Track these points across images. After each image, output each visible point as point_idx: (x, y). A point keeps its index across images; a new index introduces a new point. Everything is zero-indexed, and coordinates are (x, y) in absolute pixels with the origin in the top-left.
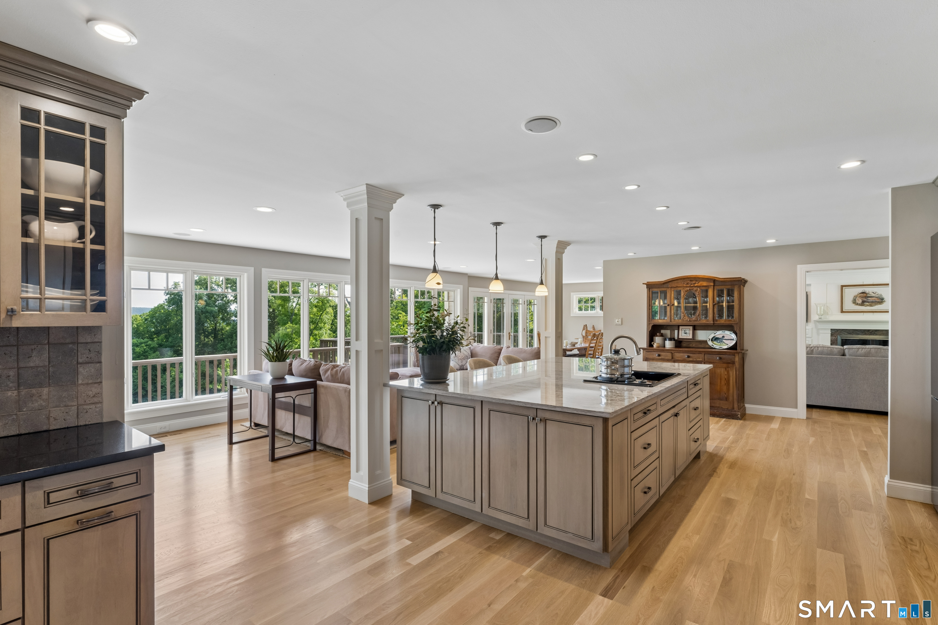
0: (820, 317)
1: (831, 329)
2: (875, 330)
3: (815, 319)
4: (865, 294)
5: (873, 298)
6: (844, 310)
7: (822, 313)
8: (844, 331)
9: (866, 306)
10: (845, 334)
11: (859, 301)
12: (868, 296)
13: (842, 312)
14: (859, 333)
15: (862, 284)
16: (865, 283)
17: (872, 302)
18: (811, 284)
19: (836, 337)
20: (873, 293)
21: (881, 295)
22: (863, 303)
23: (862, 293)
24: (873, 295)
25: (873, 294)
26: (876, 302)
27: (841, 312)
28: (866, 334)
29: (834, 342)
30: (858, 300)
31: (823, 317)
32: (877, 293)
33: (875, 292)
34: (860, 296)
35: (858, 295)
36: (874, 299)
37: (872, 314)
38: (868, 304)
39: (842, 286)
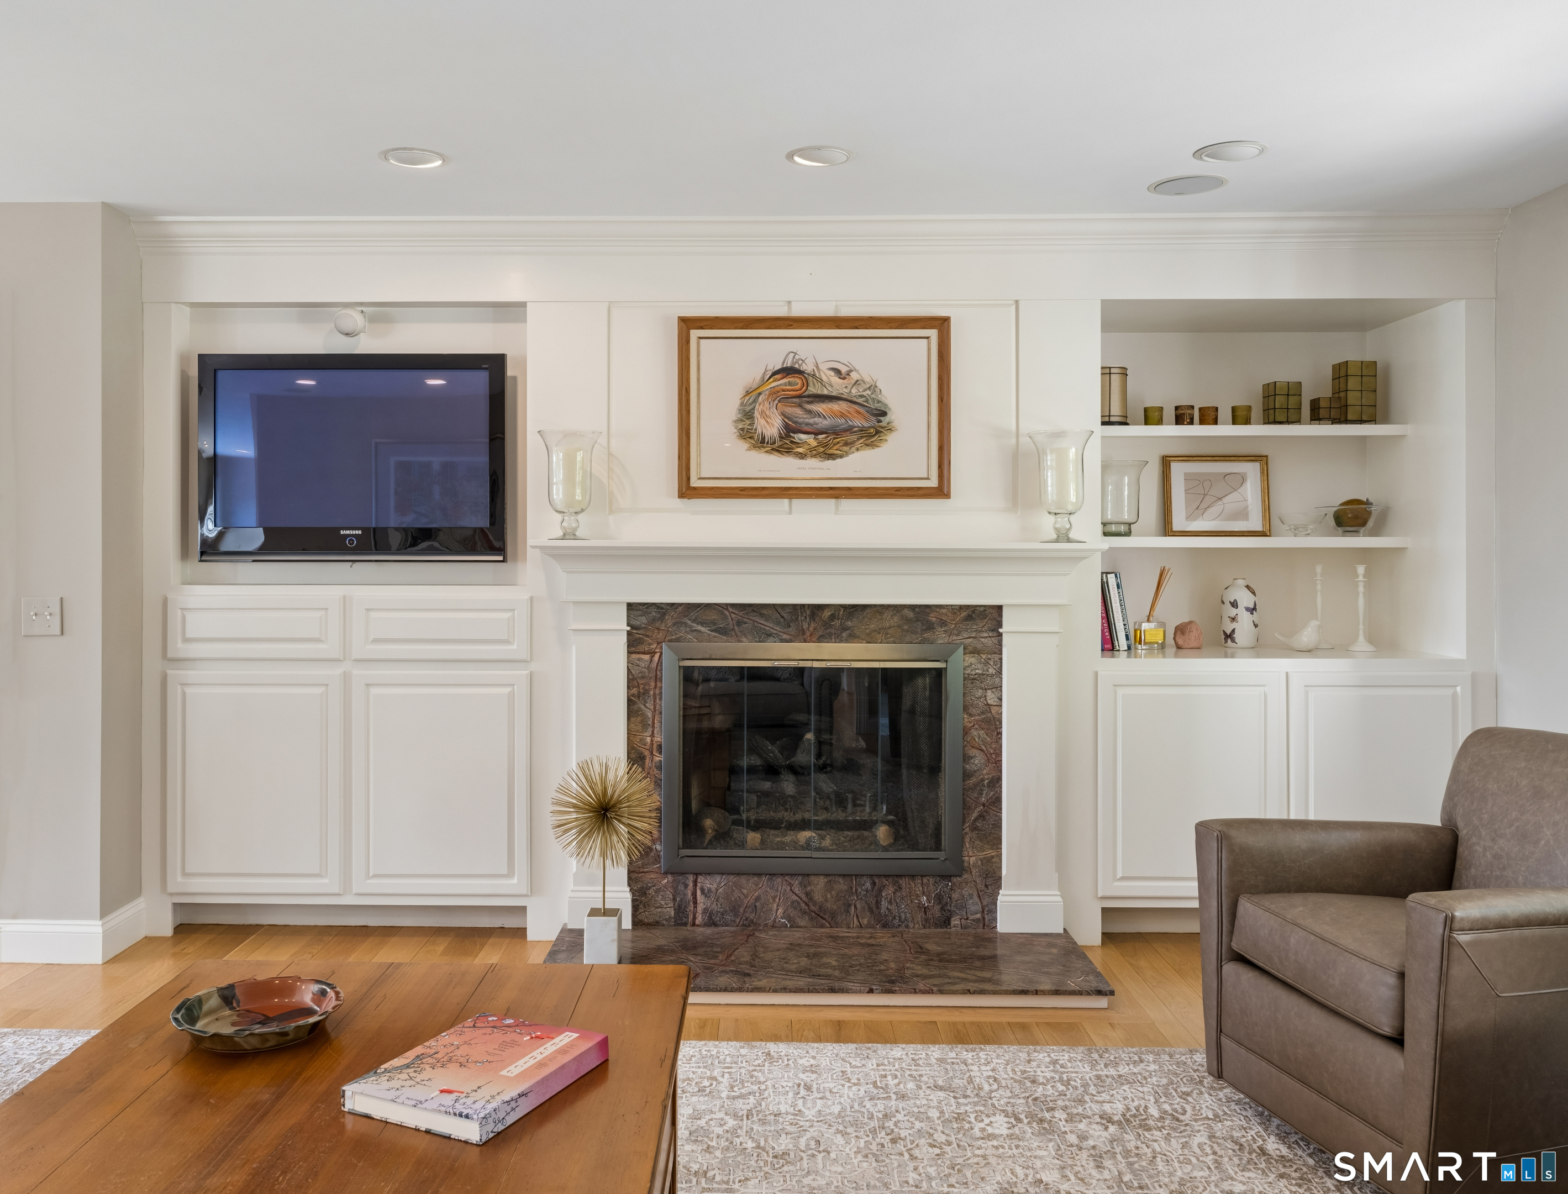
0: (570, 522)
1: (630, 606)
2: (845, 607)
3: (544, 541)
4: (797, 381)
5: (836, 406)
6: (695, 483)
7: (578, 497)
8: (693, 615)
9: (802, 456)
10: (700, 637)
11: (771, 426)
12: (812, 390)
13: (687, 491)
14: (769, 626)
15: (781, 312)
16: (800, 310)
17: (835, 432)
18: (523, 305)
19: (652, 653)
20: (837, 372)
21: (873, 388)
22: (788, 436)
23: (787, 371)
24: (837, 386)
25: (835, 380)
26: (849, 430)
27: (682, 495)
28: (802, 636)
29: (646, 692)
30: (763, 413)
31: (584, 524)
32: (854, 376)
33: (844, 370)
34: (774, 393)
35: (763, 382)
36: (842, 415)
37: (829, 504)
38: (810, 439)
39: (687, 324)
